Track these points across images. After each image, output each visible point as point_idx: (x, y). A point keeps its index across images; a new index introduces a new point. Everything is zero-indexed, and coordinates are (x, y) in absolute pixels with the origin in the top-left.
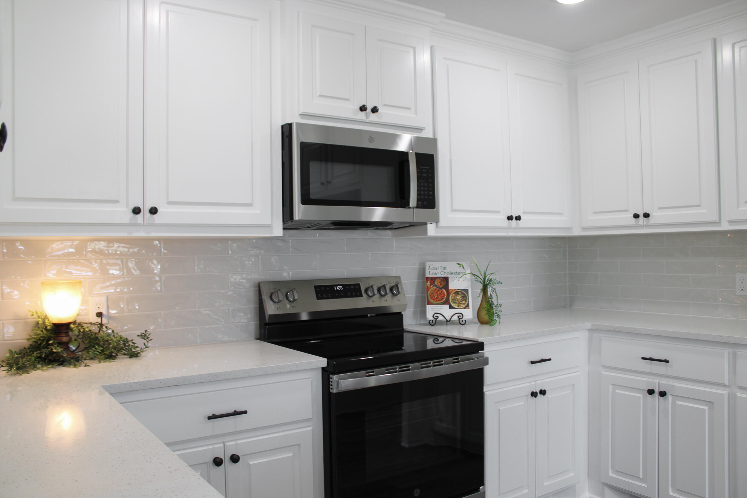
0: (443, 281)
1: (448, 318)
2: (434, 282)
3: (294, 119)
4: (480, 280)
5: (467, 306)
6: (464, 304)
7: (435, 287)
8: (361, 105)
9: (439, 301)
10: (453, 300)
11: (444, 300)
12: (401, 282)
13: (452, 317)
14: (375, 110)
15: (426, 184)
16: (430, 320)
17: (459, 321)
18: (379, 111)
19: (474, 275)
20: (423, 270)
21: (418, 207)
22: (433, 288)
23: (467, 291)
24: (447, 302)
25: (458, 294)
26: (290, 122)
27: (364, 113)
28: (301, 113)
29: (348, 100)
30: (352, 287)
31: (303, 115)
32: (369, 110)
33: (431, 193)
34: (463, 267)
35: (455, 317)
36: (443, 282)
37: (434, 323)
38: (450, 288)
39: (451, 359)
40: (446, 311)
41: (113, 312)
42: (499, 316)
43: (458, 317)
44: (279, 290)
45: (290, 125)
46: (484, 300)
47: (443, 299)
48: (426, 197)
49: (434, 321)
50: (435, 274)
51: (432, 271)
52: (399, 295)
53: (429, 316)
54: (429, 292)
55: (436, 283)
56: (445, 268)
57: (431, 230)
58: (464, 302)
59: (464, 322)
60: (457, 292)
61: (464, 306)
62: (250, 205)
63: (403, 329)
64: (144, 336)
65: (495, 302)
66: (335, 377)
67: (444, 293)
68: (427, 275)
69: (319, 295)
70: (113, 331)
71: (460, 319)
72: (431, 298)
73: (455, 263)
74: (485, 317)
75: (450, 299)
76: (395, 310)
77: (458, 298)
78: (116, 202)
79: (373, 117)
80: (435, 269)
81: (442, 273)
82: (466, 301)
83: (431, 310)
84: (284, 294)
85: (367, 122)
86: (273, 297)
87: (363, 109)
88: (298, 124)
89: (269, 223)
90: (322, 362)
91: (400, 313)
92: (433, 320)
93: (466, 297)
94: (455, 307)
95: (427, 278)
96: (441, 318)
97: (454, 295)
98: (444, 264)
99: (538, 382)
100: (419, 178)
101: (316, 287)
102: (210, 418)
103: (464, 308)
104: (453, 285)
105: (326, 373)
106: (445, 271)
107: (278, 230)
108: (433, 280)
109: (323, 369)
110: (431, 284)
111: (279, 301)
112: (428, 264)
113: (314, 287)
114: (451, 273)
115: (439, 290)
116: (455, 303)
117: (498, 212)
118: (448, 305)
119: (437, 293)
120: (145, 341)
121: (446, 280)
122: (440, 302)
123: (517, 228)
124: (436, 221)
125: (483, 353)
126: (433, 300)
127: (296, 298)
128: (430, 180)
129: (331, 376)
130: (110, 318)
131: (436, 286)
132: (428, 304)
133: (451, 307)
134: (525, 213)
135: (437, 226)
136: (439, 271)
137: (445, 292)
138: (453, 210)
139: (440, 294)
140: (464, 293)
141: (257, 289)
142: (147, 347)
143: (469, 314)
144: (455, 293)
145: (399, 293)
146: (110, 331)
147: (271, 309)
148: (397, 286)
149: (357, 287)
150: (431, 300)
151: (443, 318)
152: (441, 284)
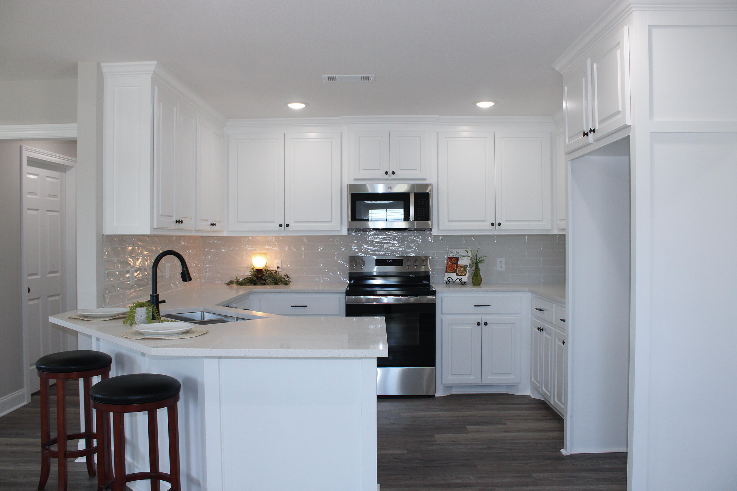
0: (456, 259)
1: (454, 280)
4: (473, 260)
5: (465, 275)
6: (464, 273)
7: (451, 263)
8: (386, 171)
9: (451, 271)
10: (458, 270)
14: (393, 173)
16: (446, 281)
19: (472, 257)
21: (417, 220)
23: (467, 266)
24: (455, 272)
26: (351, 184)
27: (388, 175)
28: (354, 178)
29: (378, 170)
30: (397, 261)
34: (467, 252)
35: (458, 280)
40: (454, 277)
41: (284, 266)
44: (354, 260)
47: (454, 270)
48: (424, 215)
49: (448, 282)
50: (453, 256)
51: (451, 254)
52: (426, 266)
53: (446, 279)
55: (452, 261)
56: (458, 253)
57: (436, 232)
58: (464, 272)
59: (463, 283)
60: (462, 266)
64: (287, 276)
68: (448, 256)
69: (377, 264)
71: (460, 281)
73: (464, 250)
75: (457, 270)
77: (462, 269)
78: (274, 222)
80: (453, 253)
81: (456, 255)
82: (465, 272)
83: (447, 276)
84: (358, 262)
86: (352, 263)
87: (387, 173)
89: (340, 229)
93: (466, 269)
94: (459, 274)
95: (448, 258)
96: (451, 280)
98: (458, 250)
99: (484, 318)
100: (419, 206)
101: (376, 260)
102: (292, 307)
103: (463, 275)
104: (460, 263)
106: (458, 254)
107: (344, 233)
108: (452, 259)
110: (449, 261)
111: (355, 266)
112: (450, 250)
114: (461, 256)
115: (452, 265)
116: (459, 272)
117: (482, 221)
118: (456, 273)
119: (451, 266)
121: (457, 259)
122: (452, 271)
123: (499, 230)
130: (282, 269)
132: (446, 272)
133: (457, 275)
134: (504, 221)
135: (438, 229)
137: (456, 266)
138: (449, 221)
139: (453, 267)
140: (465, 267)
141: (350, 260)
143: (466, 279)
144: (460, 267)
149: (401, 261)
150: (448, 270)
151: (452, 280)
152: (454, 261)
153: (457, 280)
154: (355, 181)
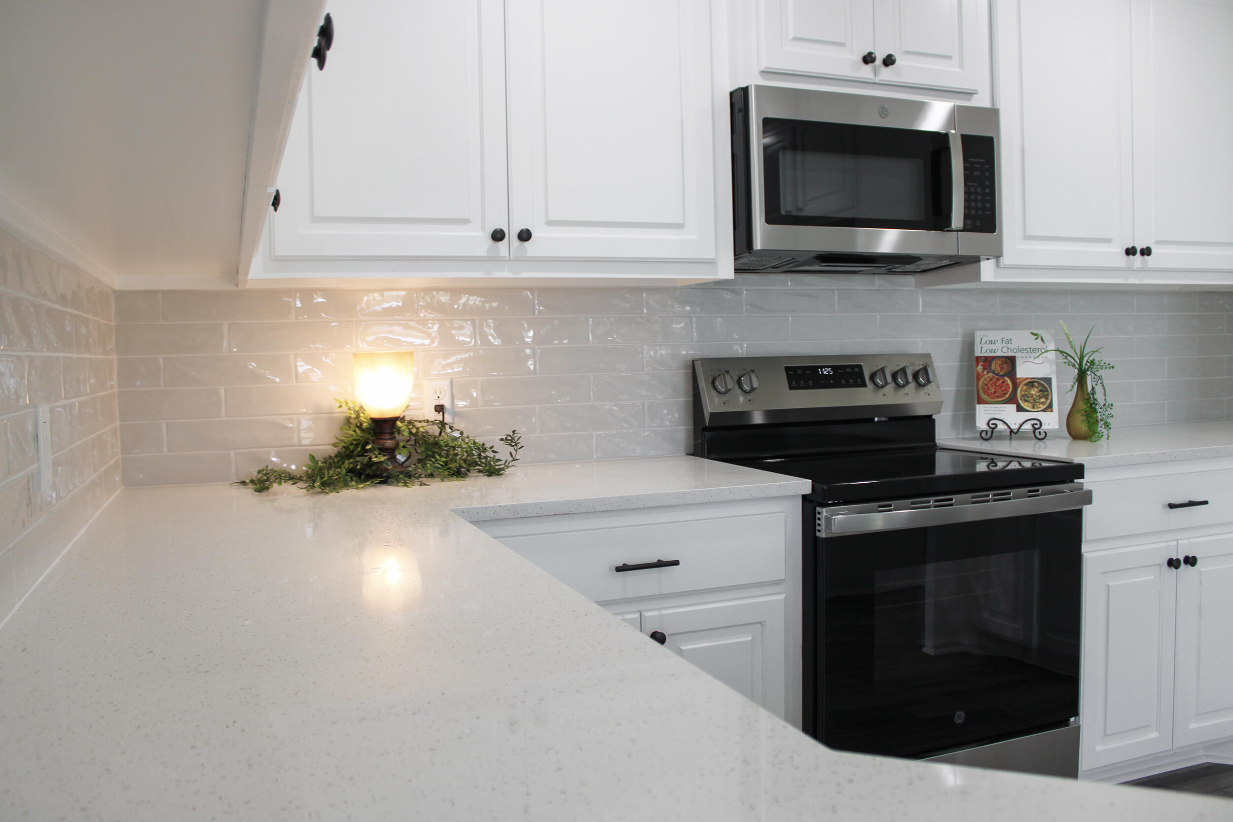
0: (1006, 363)
1: (1014, 427)
2: (990, 366)
3: (751, 79)
4: (1072, 360)
5: (1049, 408)
6: (1043, 403)
7: (990, 375)
8: (865, 53)
9: (998, 397)
10: (1023, 396)
11: (1007, 396)
12: (932, 363)
13: (1021, 425)
14: (889, 61)
15: (979, 190)
16: (982, 431)
17: (1034, 432)
18: (897, 63)
19: (1062, 352)
20: (969, 345)
21: (965, 229)
22: (987, 375)
23: (1048, 380)
24: (1012, 400)
25: (1033, 386)
26: (744, 86)
27: (870, 66)
28: (762, 69)
29: (842, 45)
30: (849, 370)
31: (765, 73)
32: (879, 61)
33: (988, 205)
34: (1042, 340)
35: (1028, 426)
36: (1005, 366)
37: (990, 434)
38: (1018, 376)
39: (1025, 490)
40: (1011, 416)
41: (461, 404)
42: (1107, 425)
43: (1033, 425)
44: (727, 372)
45: (745, 91)
46: (1080, 398)
47: (1005, 394)
48: (980, 212)
49: (989, 435)
50: (991, 351)
51: (985, 347)
52: (929, 386)
53: (981, 424)
54: (980, 383)
55: (993, 367)
56: (1009, 341)
57: (988, 271)
58: (1043, 400)
59: (1043, 435)
60: (1031, 383)
61: (1043, 407)
62: (680, 226)
63: (935, 444)
64: (511, 440)
65: (1101, 401)
66: (824, 512)
67: (1007, 385)
68: (978, 353)
69: (794, 382)
70: (462, 433)
71: (1035, 429)
72: (984, 393)
73: (1028, 332)
74: (1082, 426)
75: (1018, 394)
76: (921, 412)
77: (1033, 392)
78: (466, 221)
79: (887, 74)
80: (991, 342)
81: (1005, 350)
82: (1047, 399)
83: (984, 414)
84: (736, 378)
85: (874, 83)
86: (717, 383)
87: (868, 59)
88: (758, 87)
89: (711, 255)
90: (805, 486)
91: (931, 416)
92: (987, 431)
93: (1047, 391)
94: (1027, 408)
95: (978, 358)
96: (1001, 426)
97: (1025, 387)
98: (1007, 334)
99: (1181, 542)
100: (967, 179)
101: (788, 369)
102: (619, 569)
103: (1043, 411)
104: (1023, 371)
105: (810, 505)
106: (1010, 346)
107: (726, 270)
108: (987, 361)
109: (804, 497)
110: (984, 369)
111: (728, 391)
112: (978, 335)
113: (784, 369)
114: (1021, 351)
115: (998, 379)
116: (1026, 401)
117: (1108, 241)
118: (1015, 406)
119: (994, 383)
120: (512, 449)
121: (1011, 362)
122: (1000, 399)
123: (1144, 270)
124: (997, 255)
125: (1082, 484)
126: (988, 395)
127: (755, 385)
128: (987, 183)
129: (818, 509)
130: (455, 414)
131: (993, 372)
132: (979, 403)
133: (1020, 409)
134: (1158, 242)
135: (998, 264)
136: (998, 346)
137: (1009, 382)
138: (1027, 238)
139: (1000, 386)
140: (1043, 386)
141: (691, 371)
142: (514, 460)
143: (1051, 421)
144: (1026, 384)
145: (929, 381)
146: (456, 434)
147: (712, 404)
148: (925, 370)
149: (857, 370)
150: (984, 396)
151: (1005, 427)
152: (1002, 368)
153: (1023, 427)
154: (764, 79)
